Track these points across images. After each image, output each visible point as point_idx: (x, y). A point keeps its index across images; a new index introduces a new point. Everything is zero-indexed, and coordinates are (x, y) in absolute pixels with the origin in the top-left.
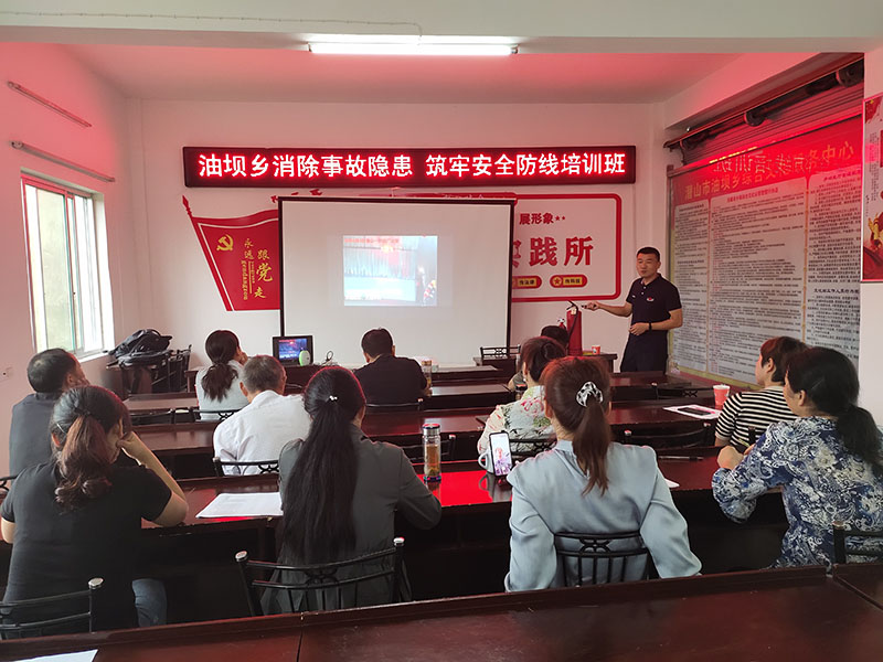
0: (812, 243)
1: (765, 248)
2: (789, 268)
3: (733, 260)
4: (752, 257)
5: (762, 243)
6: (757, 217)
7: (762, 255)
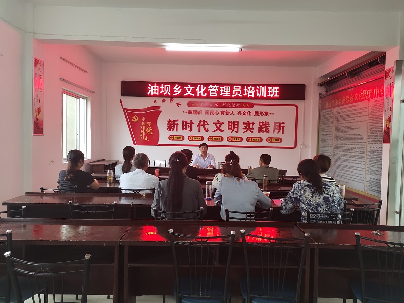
0: (369, 128)
1: (353, 129)
2: (362, 138)
3: (342, 134)
4: (349, 133)
5: (352, 127)
6: (351, 116)
7: (352, 132)
